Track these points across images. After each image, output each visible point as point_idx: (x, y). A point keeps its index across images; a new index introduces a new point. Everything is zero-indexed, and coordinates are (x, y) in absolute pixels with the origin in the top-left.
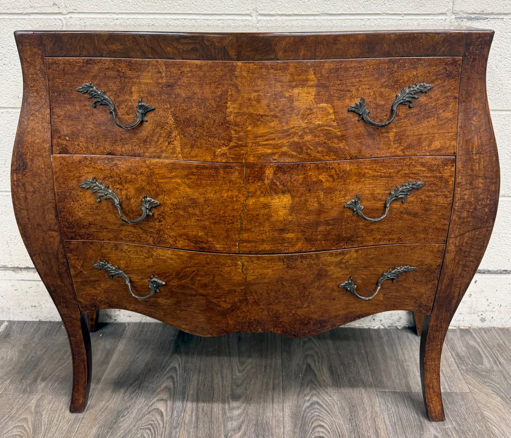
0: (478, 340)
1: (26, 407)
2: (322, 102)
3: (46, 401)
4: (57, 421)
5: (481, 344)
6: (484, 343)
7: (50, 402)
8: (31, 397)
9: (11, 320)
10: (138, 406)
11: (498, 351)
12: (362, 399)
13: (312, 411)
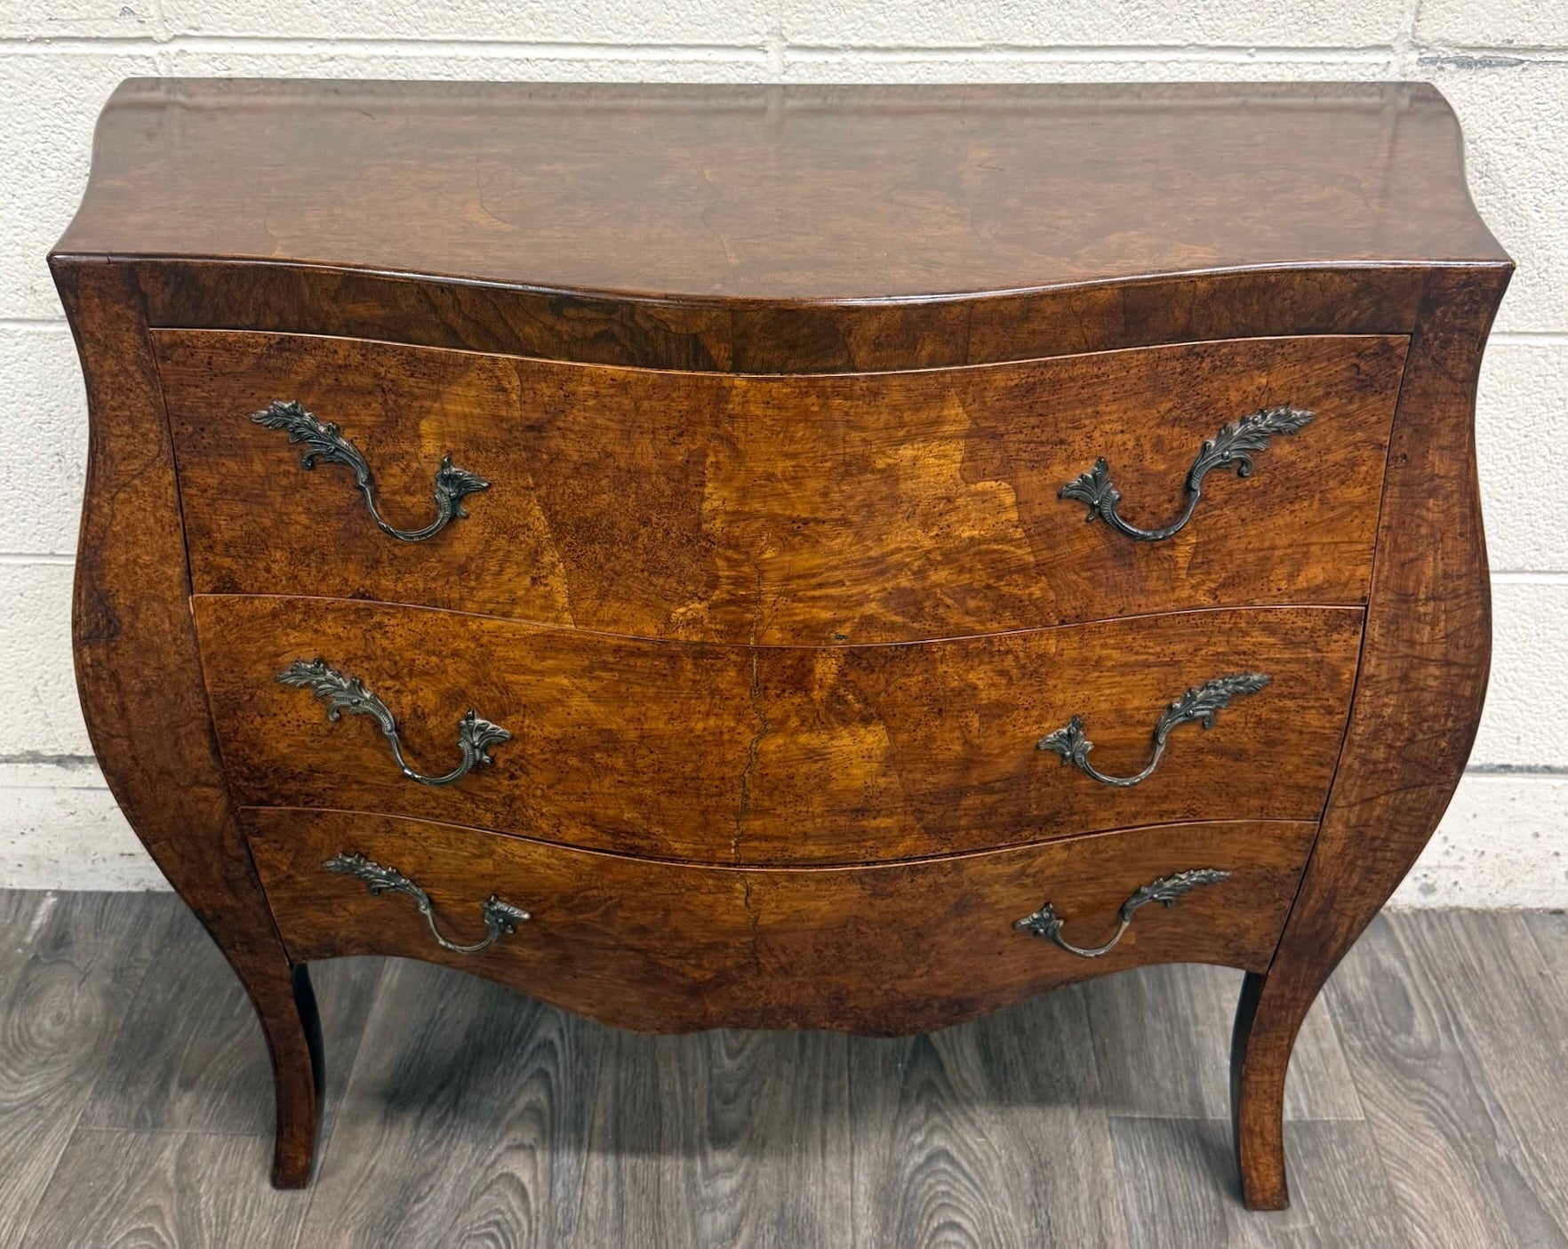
0: (1408, 952)
1: (151, 1173)
2: (983, 477)
3: (202, 1154)
4: (242, 1213)
5: (1413, 966)
6: (1422, 960)
7: (214, 1158)
8: (161, 1140)
9: (64, 888)
10: (455, 1170)
11: (1459, 988)
12: (1068, 1141)
13: (931, 1181)
